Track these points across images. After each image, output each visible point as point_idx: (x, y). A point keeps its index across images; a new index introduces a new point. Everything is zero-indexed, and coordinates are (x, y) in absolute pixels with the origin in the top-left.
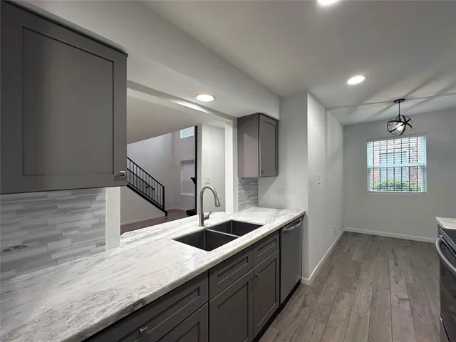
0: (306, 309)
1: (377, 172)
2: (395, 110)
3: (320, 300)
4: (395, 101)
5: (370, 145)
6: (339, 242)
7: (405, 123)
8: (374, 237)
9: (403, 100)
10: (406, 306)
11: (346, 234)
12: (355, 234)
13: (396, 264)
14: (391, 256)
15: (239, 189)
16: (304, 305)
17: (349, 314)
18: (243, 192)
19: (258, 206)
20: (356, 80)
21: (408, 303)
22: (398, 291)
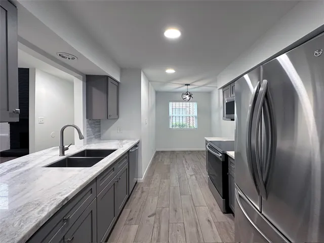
0: (144, 194)
1: (174, 118)
2: (185, 88)
3: (152, 187)
4: (186, 85)
5: (171, 104)
6: (155, 157)
7: (190, 96)
8: (173, 152)
9: (189, 85)
10: (194, 177)
11: (157, 153)
12: (162, 152)
13: (186, 162)
14: (184, 159)
15: (87, 128)
16: (142, 192)
17: (169, 188)
18: (90, 129)
19: (100, 139)
20: (170, 71)
21: (194, 176)
22: (189, 172)
